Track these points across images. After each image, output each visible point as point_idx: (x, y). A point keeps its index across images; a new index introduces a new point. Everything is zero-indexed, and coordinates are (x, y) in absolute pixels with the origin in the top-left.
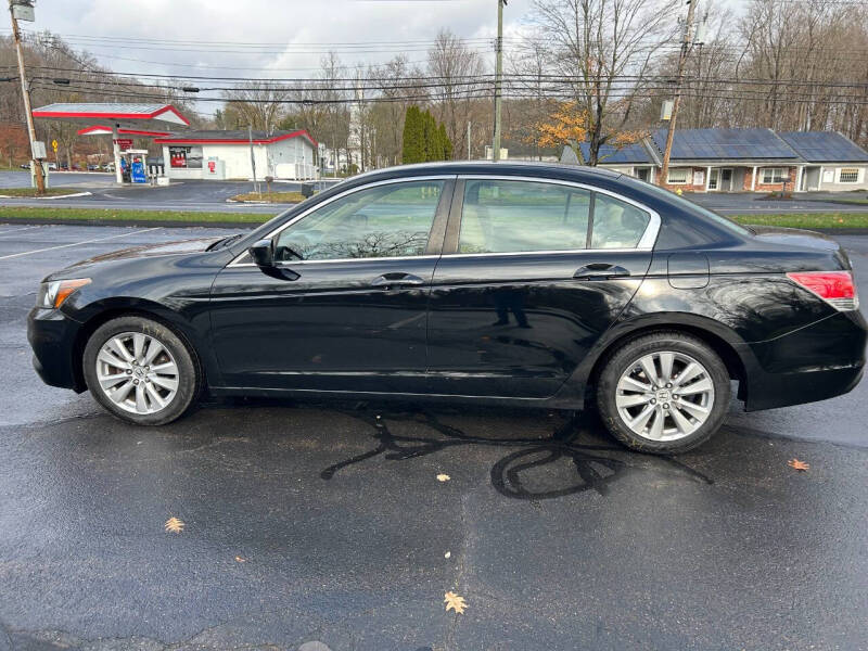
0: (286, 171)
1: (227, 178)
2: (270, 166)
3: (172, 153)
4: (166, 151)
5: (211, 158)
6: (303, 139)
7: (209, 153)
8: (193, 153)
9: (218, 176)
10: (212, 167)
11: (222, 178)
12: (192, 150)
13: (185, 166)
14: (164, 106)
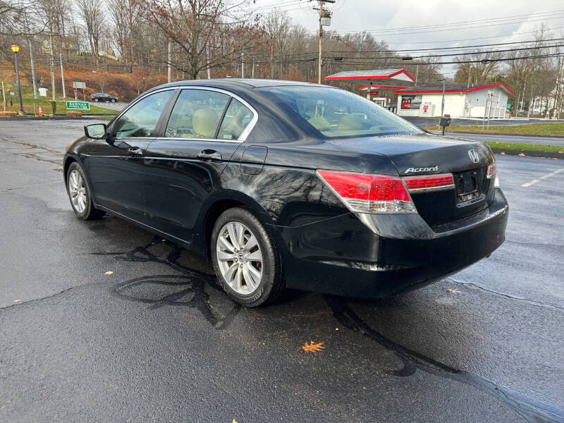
0: (478, 112)
1: (435, 116)
2: (466, 108)
3: (403, 100)
4: (400, 99)
5: (426, 103)
6: (501, 89)
7: (426, 99)
8: (416, 100)
9: (429, 115)
10: (425, 109)
11: (430, 116)
12: (416, 98)
13: (409, 108)
14: (399, 70)
